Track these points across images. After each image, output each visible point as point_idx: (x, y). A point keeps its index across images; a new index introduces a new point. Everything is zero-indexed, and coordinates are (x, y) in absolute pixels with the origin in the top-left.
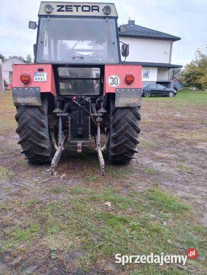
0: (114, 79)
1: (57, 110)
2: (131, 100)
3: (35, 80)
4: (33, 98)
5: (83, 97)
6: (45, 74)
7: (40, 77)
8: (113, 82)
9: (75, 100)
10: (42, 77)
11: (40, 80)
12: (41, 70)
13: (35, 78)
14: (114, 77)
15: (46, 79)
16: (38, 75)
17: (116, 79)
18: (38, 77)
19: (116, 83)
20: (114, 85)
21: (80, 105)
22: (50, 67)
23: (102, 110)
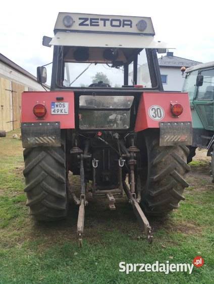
0: (156, 111)
1: (76, 150)
2: (179, 137)
3: (53, 113)
4: (49, 137)
5: (111, 132)
6: (67, 105)
7: (60, 109)
8: (155, 115)
9: (101, 137)
10: (62, 108)
11: (59, 113)
12: (60, 99)
13: (53, 110)
14: (156, 107)
15: (67, 111)
16: (57, 106)
17: (159, 110)
18: (56, 108)
19: (159, 116)
20: (157, 118)
21: (107, 143)
22: (72, 95)
23: (134, 148)
